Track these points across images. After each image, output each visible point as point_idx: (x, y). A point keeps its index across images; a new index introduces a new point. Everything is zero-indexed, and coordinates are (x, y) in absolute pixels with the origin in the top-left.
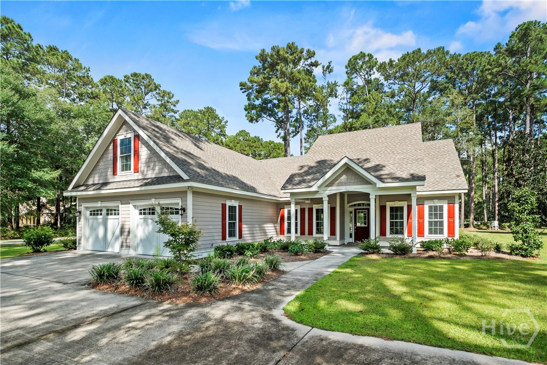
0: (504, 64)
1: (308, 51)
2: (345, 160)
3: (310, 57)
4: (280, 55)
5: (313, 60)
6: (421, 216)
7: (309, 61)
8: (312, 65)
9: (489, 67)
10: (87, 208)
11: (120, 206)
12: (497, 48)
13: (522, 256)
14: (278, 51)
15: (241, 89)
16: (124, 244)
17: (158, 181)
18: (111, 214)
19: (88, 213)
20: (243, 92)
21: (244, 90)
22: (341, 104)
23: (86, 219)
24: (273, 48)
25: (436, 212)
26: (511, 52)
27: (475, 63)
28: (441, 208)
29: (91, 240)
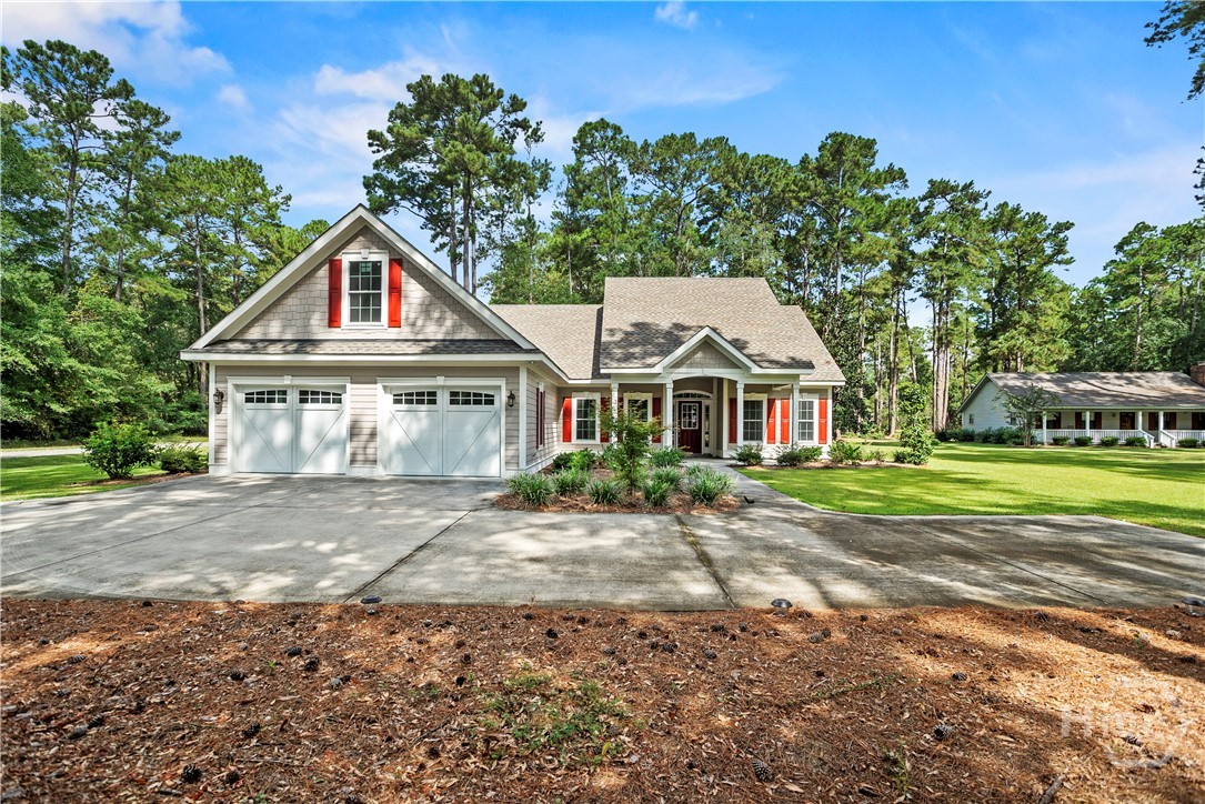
0: (813, 187)
1: (514, 98)
2: (705, 332)
3: (515, 111)
4: (459, 94)
5: (520, 116)
6: (785, 415)
7: (513, 117)
8: (516, 124)
9: (793, 187)
10: (237, 387)
11: (349, 386)
12: (805, 160)
13: (915, 463)
14: (456, 86)
15: (370, 145)
16: (360, 458)
17: (448, 346)
18: (313, 401)
19: (241, 397)
20: (374, 152)
21: (375, 148)
22: (557, 203)
23: (237, 409)
24: (447, 78)
25: (806, 410)
26: (822, 172)
27: (771, 175)
28: (811, 403)
29: (247, 451)
